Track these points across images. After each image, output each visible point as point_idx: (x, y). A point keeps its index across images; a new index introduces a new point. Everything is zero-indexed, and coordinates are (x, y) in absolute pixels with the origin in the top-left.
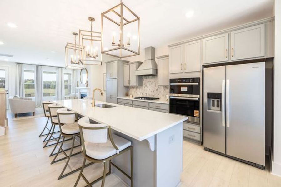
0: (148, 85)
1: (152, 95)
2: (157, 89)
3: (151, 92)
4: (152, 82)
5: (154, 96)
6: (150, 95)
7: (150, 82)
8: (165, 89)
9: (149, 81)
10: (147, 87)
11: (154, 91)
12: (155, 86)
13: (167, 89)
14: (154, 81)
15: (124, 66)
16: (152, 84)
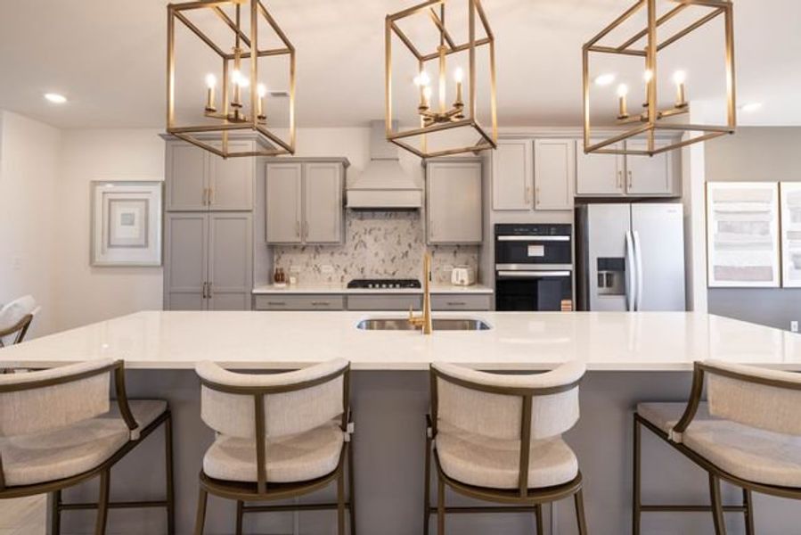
0: (369, 239)
1: (385, 272)
2: (407, 252)
3: (383, 261)
4: (386, 230)
5: (394, 274)
6: (377, 272)
7: (379, 229)
8: (433, 252)
9: (373, 226)
10: (365, 246)
11: (393, 260)
12: (399, 243)
13: (439, 250)
14: (396, 228)
15: (269, 166)
16: (385, 238)
